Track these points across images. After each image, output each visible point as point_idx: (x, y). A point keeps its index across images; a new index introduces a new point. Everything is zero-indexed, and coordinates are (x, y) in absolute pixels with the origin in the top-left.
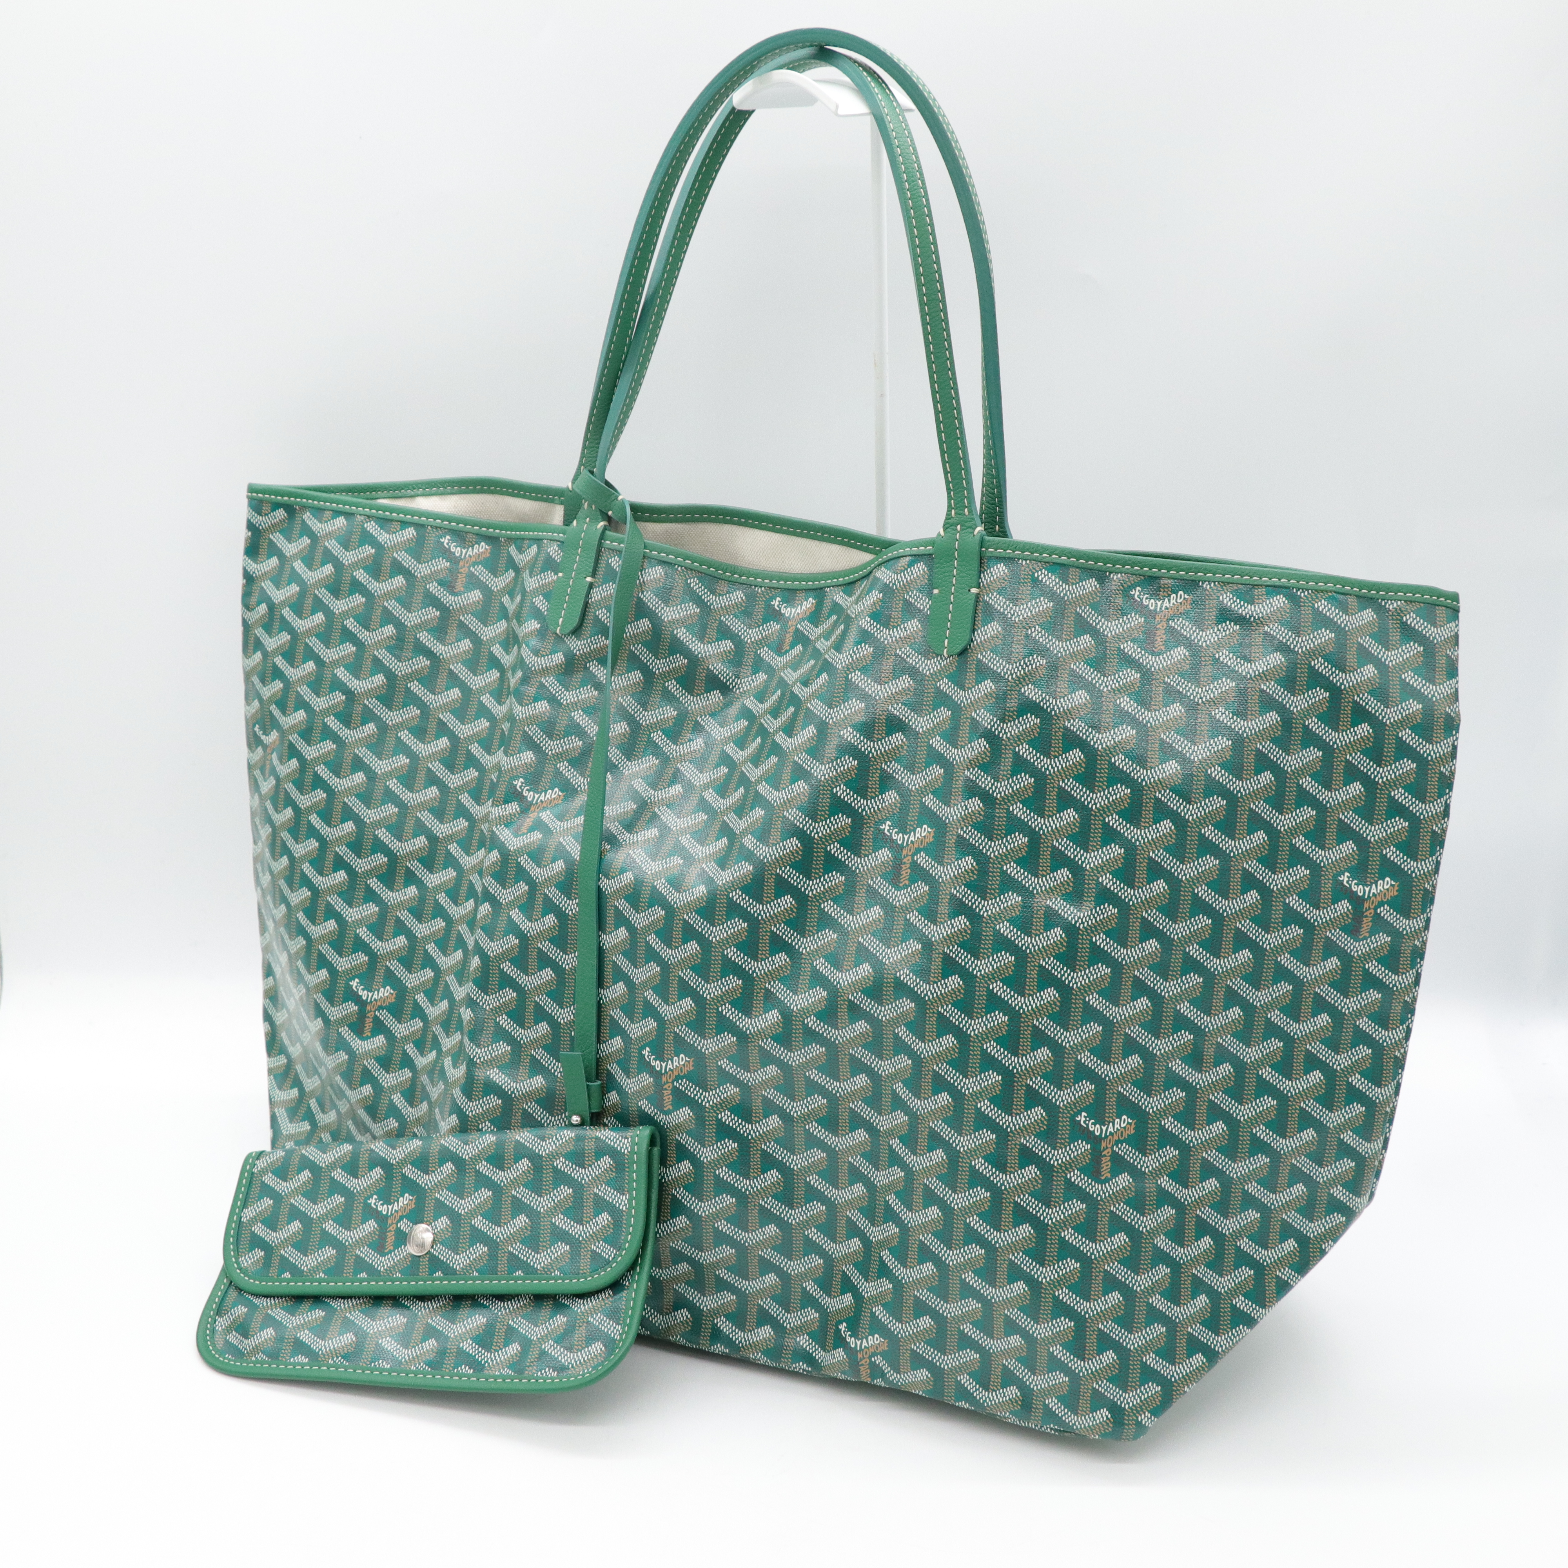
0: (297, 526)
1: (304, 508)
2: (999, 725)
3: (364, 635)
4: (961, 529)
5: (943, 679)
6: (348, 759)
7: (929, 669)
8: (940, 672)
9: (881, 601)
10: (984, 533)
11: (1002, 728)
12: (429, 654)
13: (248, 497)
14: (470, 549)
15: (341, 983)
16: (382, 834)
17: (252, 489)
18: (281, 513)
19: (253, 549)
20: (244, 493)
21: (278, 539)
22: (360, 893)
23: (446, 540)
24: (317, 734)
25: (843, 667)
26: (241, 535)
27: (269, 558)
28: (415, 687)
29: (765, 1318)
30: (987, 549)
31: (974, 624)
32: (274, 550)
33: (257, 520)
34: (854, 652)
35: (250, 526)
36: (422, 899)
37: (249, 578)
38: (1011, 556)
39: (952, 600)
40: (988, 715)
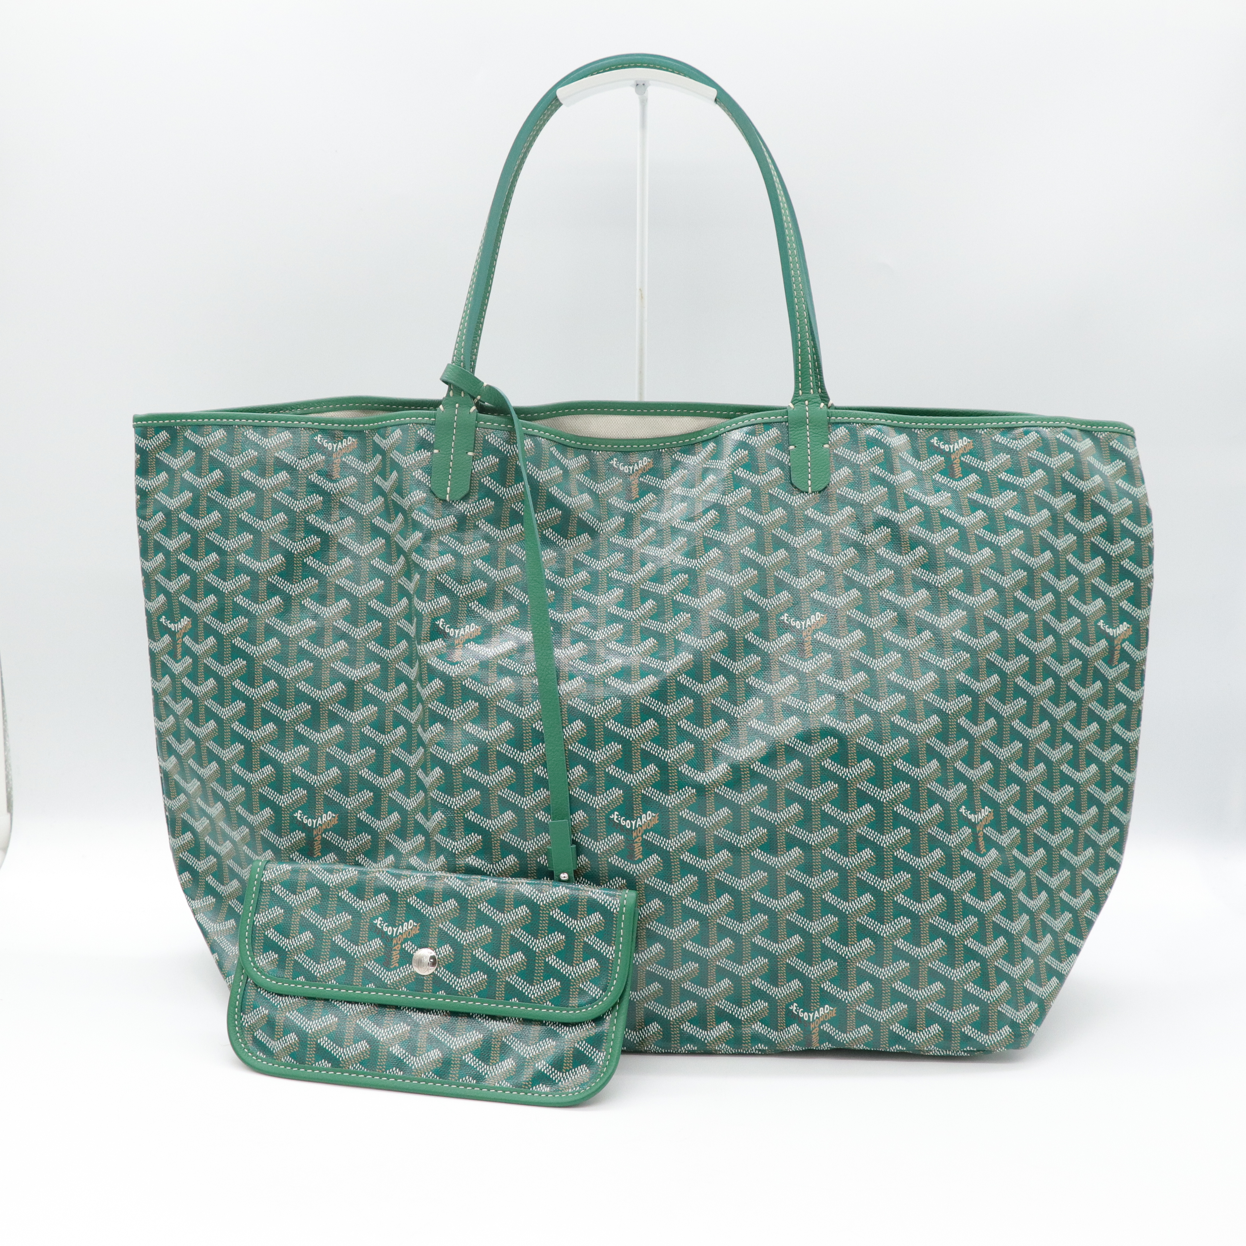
0: (181, 442)
1: (184, 426)
2: (862, 537)
3: (258, 524)
5: (809, 509)
6: (261, 629)
12: (319, 532)
13: (135, 427)
14: (340, 443)
15: (286, 817)
16: (303, 686)
17: (136, 419)
18: (164, 435)
19: (142, 470)
20: (131, 423)
21: (165, 457)
22: (290, 739)
23: (318, 438)
24: (229, 613)
26: (131, 458)
27: (158, 474)
28: (310, 561)
29: (722, 1016)
32: (161, 466)
33: (145, 443)
35: (139, 450)
36: (347, 734)
37: (142, 494)
39: (809, 452)
40: (853, 530)
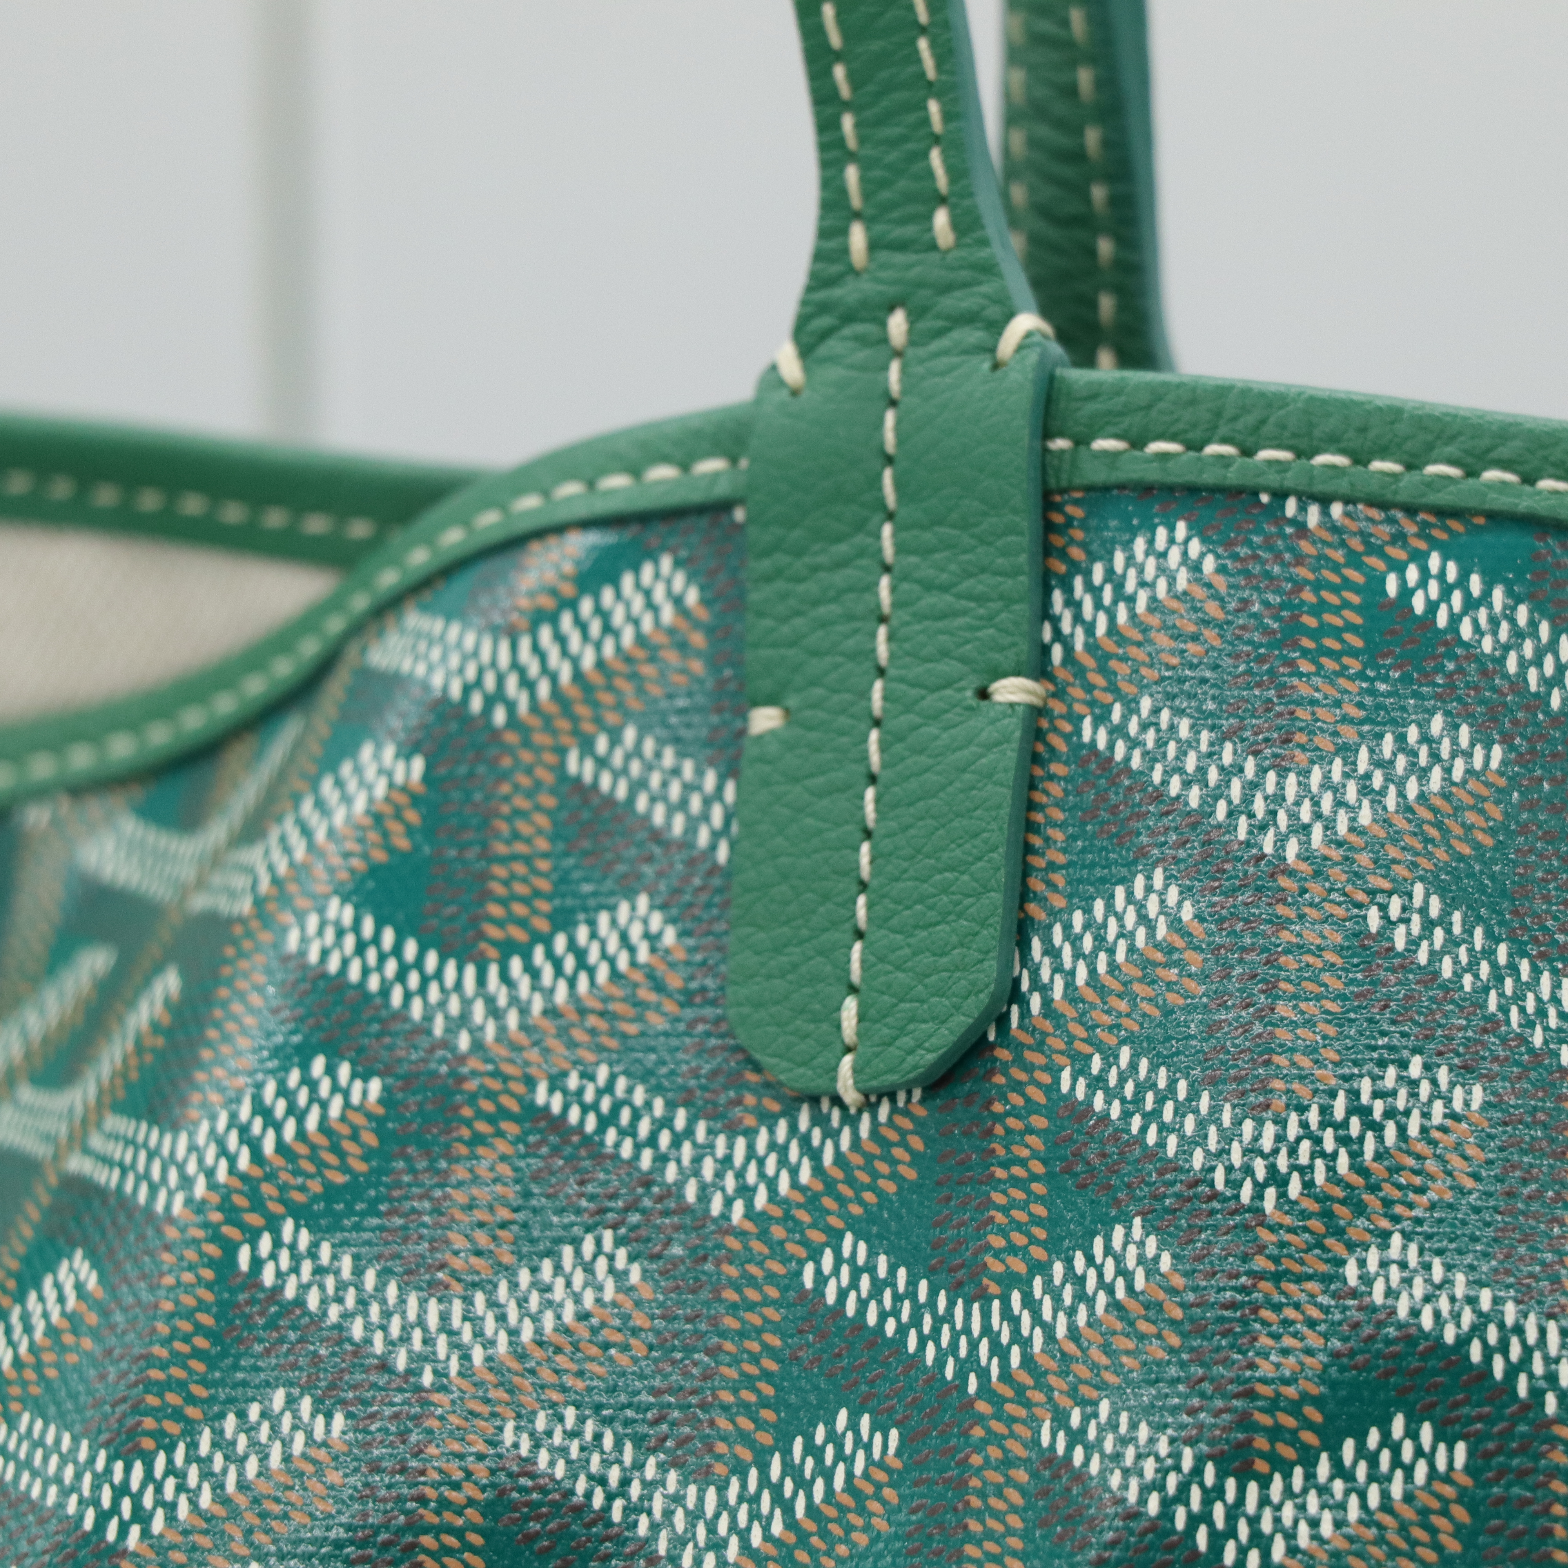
2: (1214, 1494)
4: (915, 338)
5: (835, 1238)
7: (746, 1191)
8: (812, 1201)
9: (415, 800)
10: (1056, 350)
11: (1233, 1513)
25: (198, 1207)
30: (1081, 441)
31: (1025, 895)
34: (261, 1109)
38: (1232, 477)
39: (875, 758)
40: (1143, 1432)
